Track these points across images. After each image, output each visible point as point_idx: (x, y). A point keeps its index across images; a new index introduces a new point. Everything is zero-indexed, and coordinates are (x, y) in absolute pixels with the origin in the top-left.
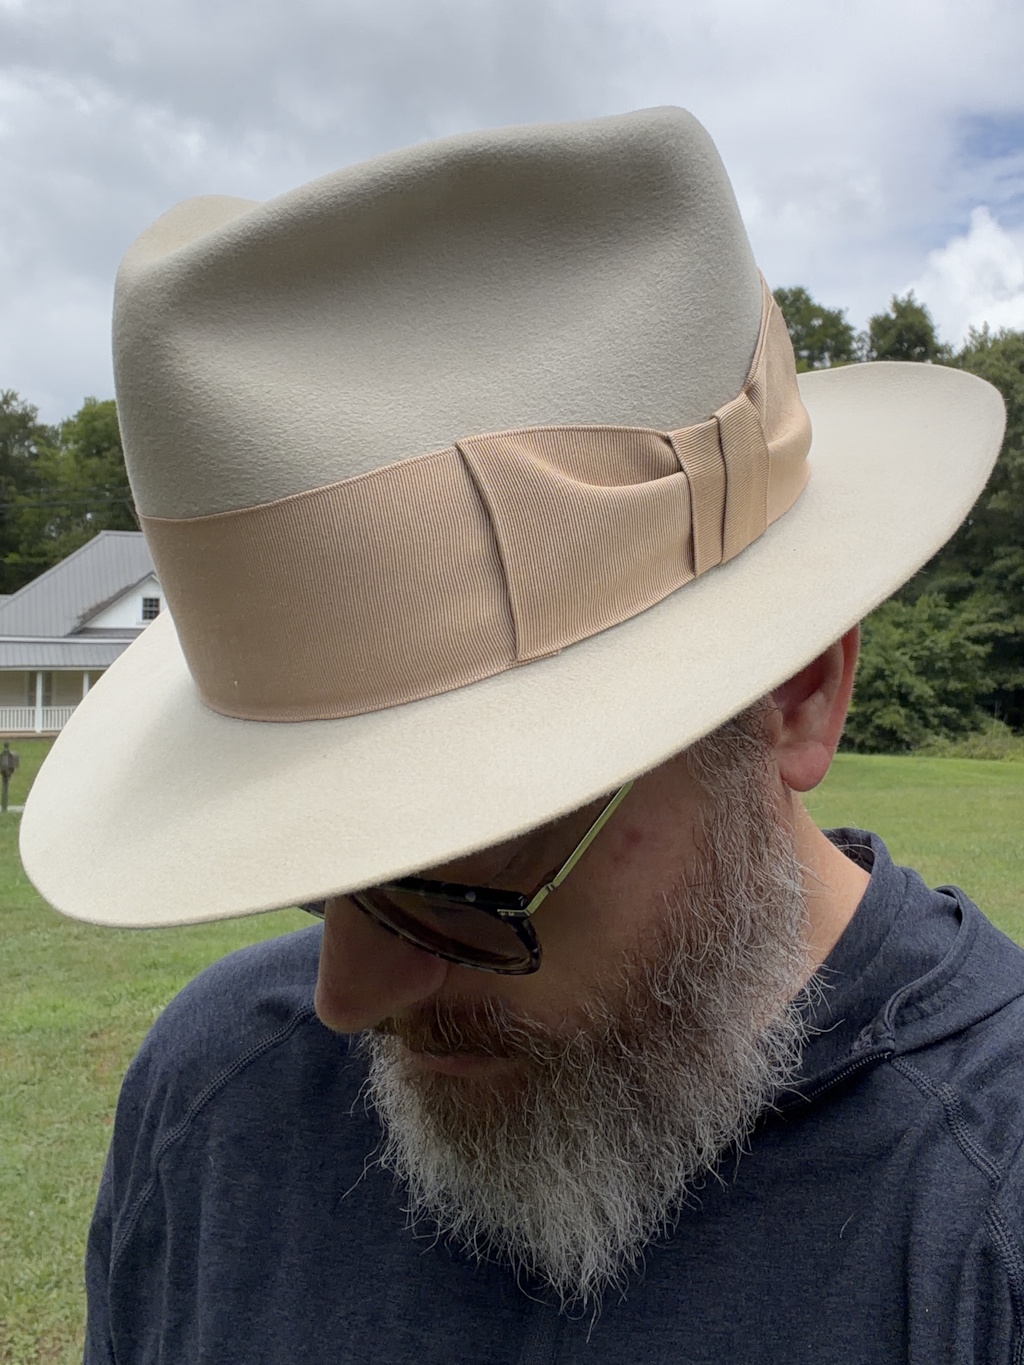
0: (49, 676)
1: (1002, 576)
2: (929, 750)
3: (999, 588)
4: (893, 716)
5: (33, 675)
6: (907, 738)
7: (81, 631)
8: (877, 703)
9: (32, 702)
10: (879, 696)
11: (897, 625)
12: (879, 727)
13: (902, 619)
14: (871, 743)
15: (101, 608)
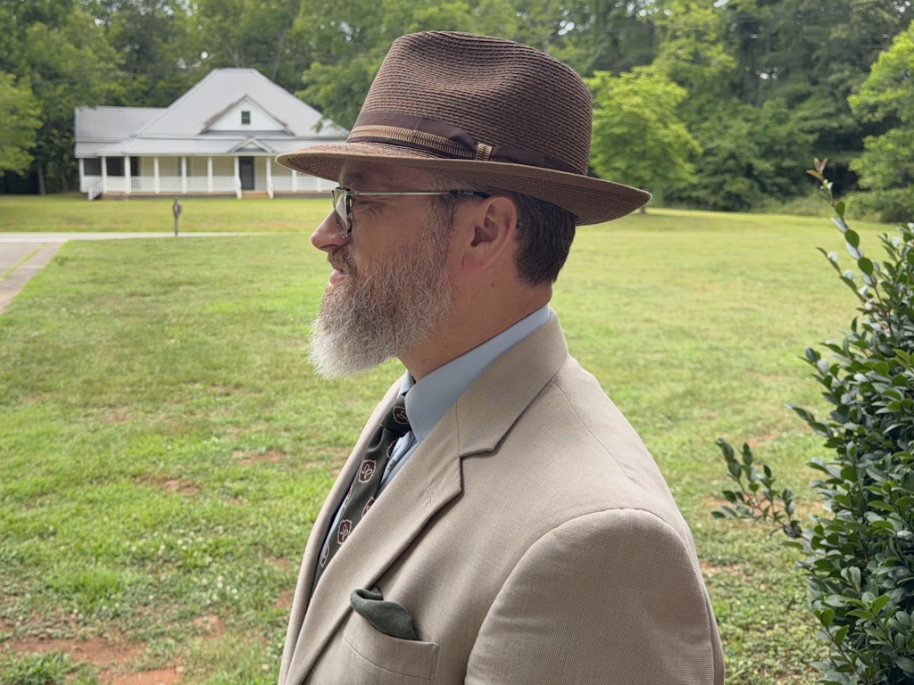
0: (189, 159)
1: (835, 86)
2: (764, 209)
3: (832, 94)
4: (740, 185)
5: (180, 159)
6: (748, 200)
7: (206, 132)
8: (728, 177)
9: (180, 174)
10: (729, 171)
11: (747, 121)
12: (729, 193)
13: (751, 117)
14: (722, 203)
15: (217, 118)
